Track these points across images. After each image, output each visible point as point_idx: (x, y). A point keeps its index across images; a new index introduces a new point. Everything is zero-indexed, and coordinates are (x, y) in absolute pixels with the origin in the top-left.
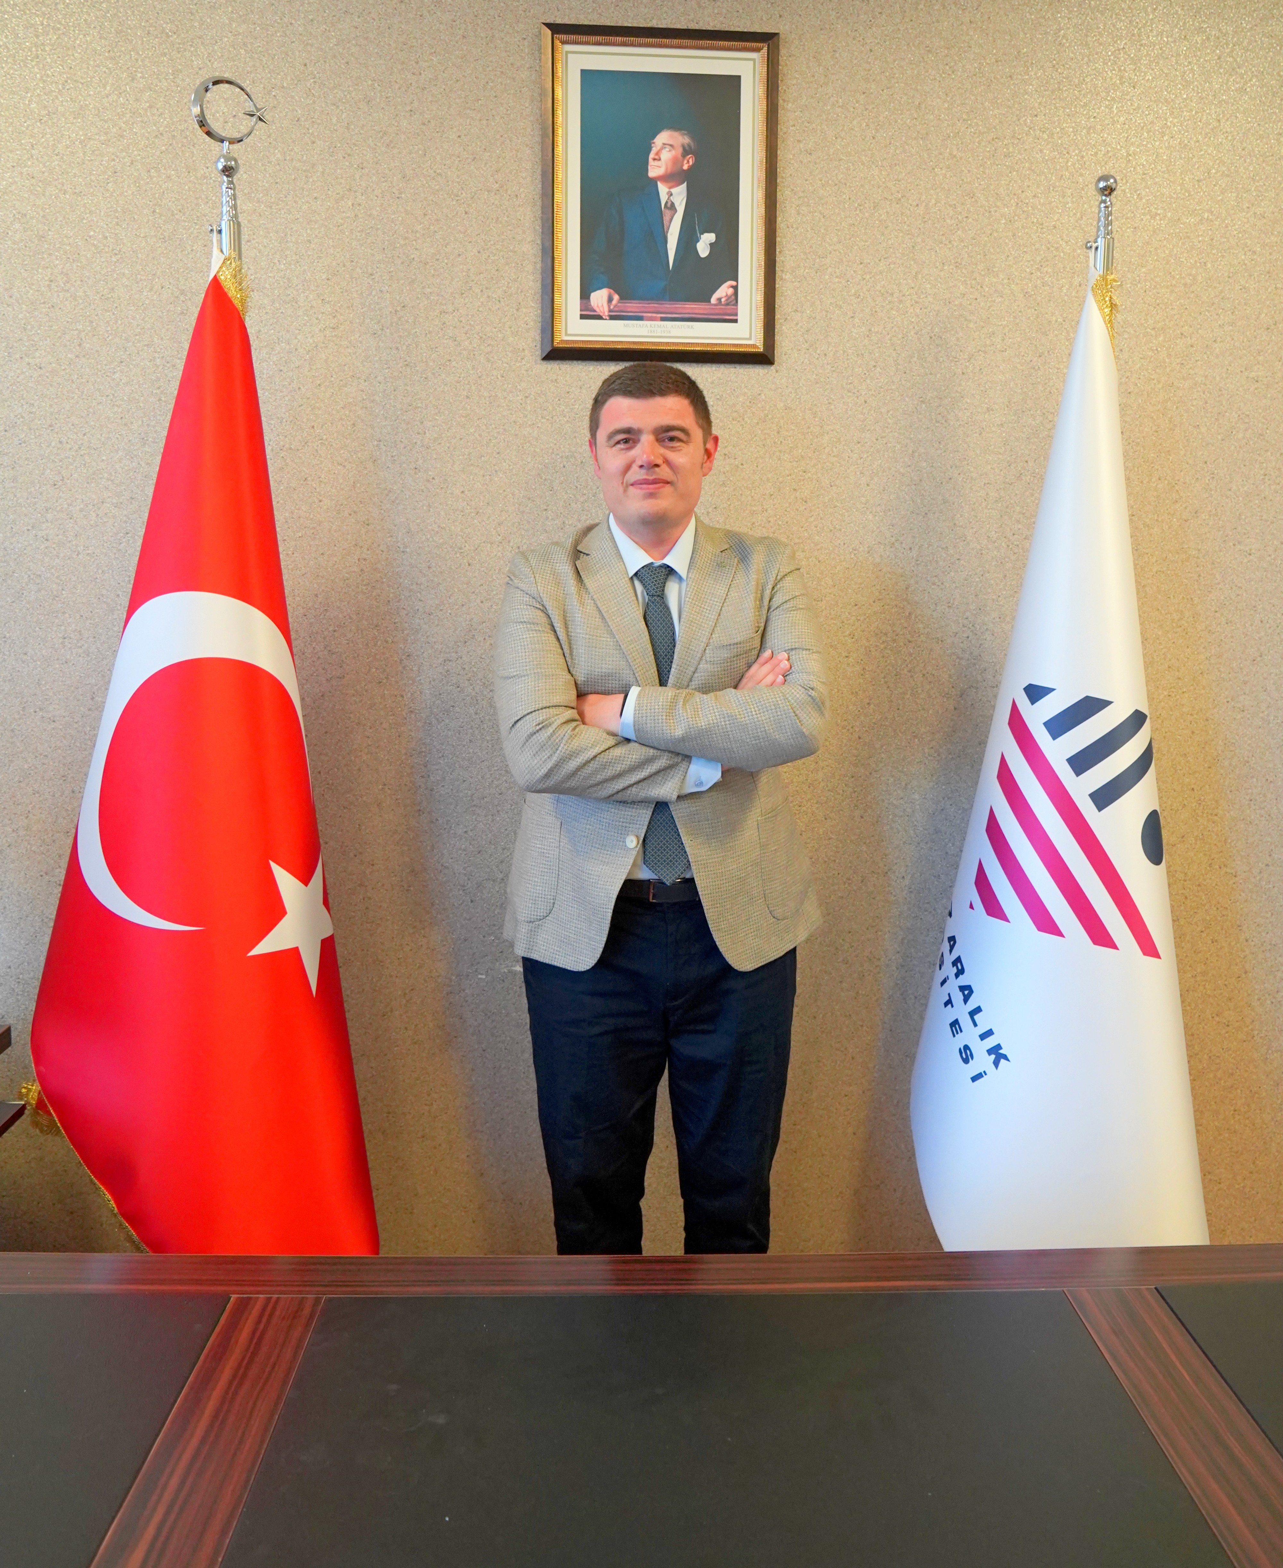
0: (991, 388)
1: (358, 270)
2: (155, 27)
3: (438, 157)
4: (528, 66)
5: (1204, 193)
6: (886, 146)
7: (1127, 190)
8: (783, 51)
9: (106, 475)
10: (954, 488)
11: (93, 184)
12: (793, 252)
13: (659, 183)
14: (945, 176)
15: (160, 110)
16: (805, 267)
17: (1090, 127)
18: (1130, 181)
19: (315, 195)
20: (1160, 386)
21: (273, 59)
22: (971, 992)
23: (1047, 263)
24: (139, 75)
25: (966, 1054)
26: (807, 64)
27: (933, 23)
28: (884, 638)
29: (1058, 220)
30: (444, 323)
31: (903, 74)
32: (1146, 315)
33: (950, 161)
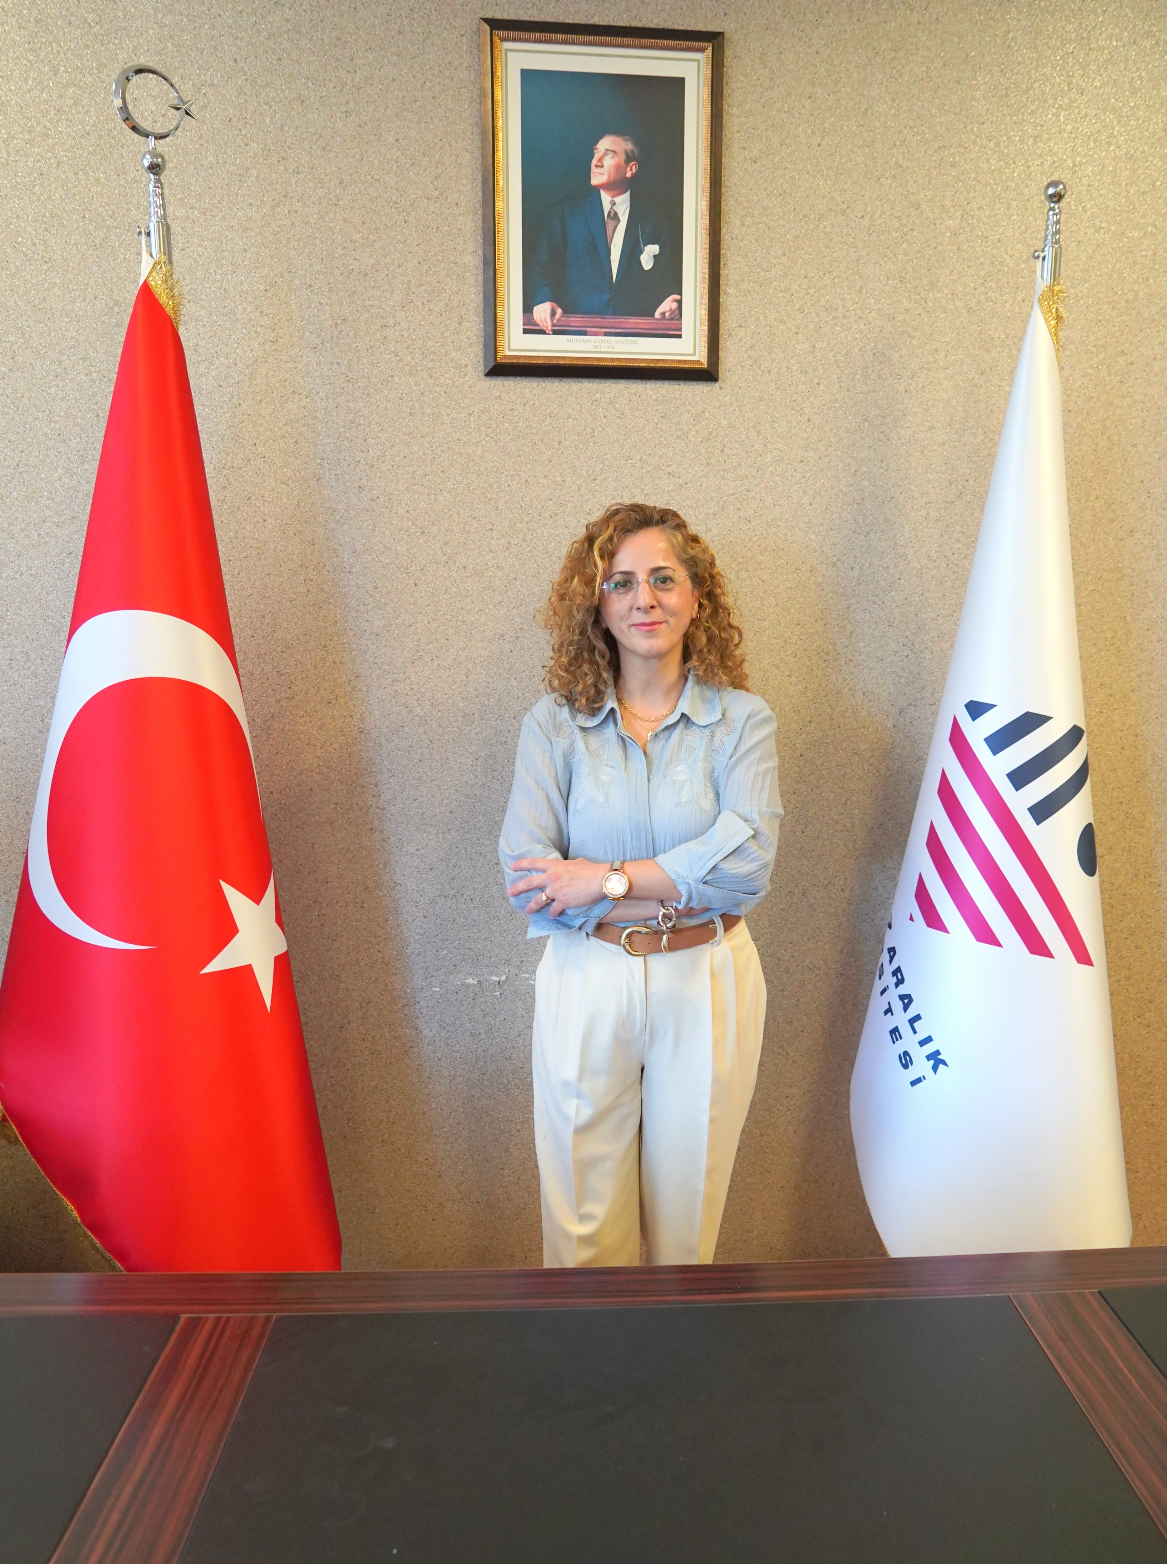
0: (933, 406)
1: (296, 281)
2: (77, 16)
3: (376, 162)
4: (466, 64)
5: (1149, 205)
6: (832, 155)
7: (1072, 203)
8: (728, 52)
9: (46, 494)
10: (896, 508)
11: (18, 186)
12: (737, 265)
13: (602, 192)
14: (890, 186)
15: (86, 108)
16: (750, 281)
17: (1037, 137)
18: (1076, 193)
19: (250, 201)
20: (1100, 404)
21: (201, 54)
22: (911, 1001)
23: (991, 278)
24: (62, 69)
25: (906, 1060)
26: (752, 65)
27: (881, 23)
28: (825, 657)
29: (1002, 233)
30: (386, 337)
31: (849, 78)
32: (1088, 332)
33: (896, 171)
